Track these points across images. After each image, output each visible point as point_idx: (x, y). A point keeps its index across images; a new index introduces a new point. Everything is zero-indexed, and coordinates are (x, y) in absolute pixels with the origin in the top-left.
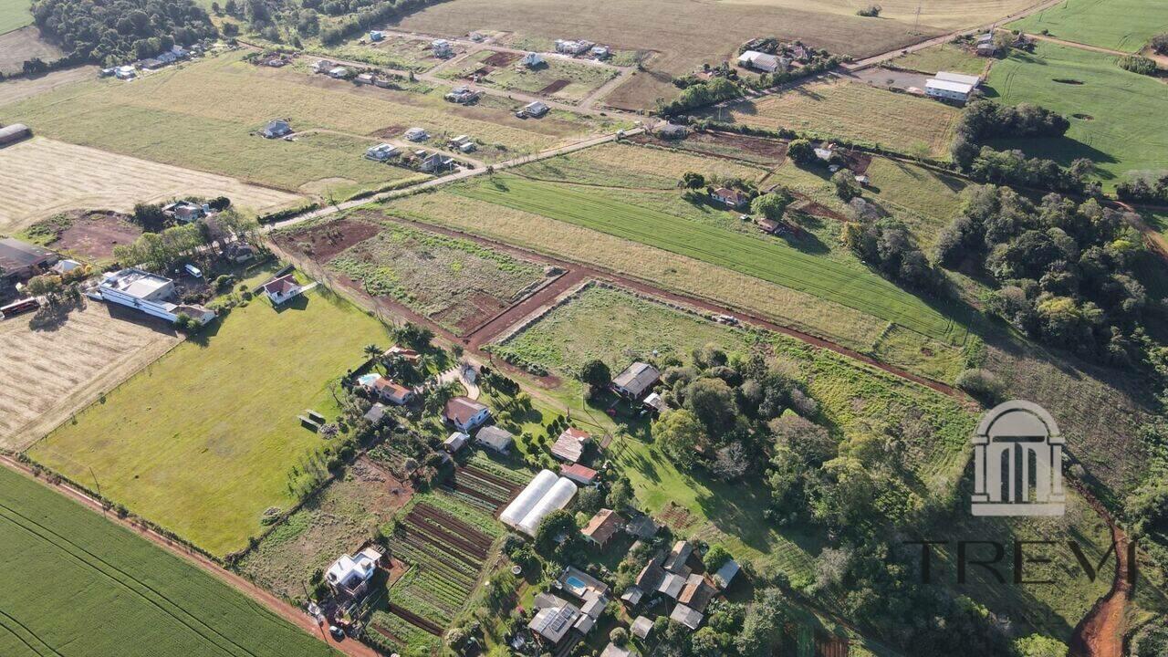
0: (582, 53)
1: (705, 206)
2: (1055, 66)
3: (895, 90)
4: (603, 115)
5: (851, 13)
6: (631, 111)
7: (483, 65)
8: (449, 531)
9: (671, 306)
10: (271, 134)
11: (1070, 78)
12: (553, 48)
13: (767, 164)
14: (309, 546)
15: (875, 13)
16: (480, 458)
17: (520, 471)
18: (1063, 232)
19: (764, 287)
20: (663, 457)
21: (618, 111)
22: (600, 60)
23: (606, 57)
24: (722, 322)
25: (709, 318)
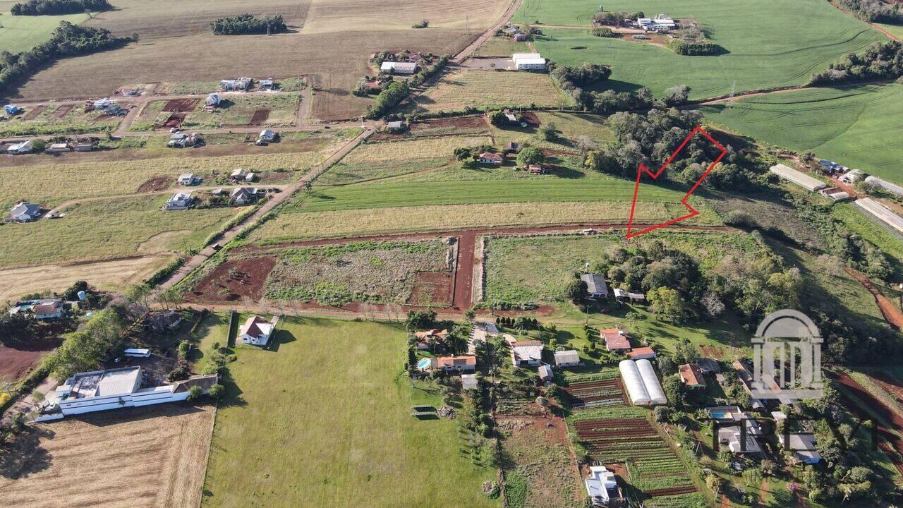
0: (250, 86)
1: (483, 169)
2: (562, 40)
3: (499, 70)
4: (326, 128)
5: (409, 28)
6: (345, 121)
7: (169, 114)
8: (616, 429)
9: (549, 235)
10: (29, 217)
11: (579, 46)
12: (219, 87)
13: (483, 132)
14: (546, 492)
15: (425, 25)
16: (569, 376)
17: (603, 371)
18: (678, 128)
19: (582, 206)
20: (661, 323)
21: (334, 123)
22: (272, 89)
23: (275, 86)
24: (589, 234)
25: (578, 234)
